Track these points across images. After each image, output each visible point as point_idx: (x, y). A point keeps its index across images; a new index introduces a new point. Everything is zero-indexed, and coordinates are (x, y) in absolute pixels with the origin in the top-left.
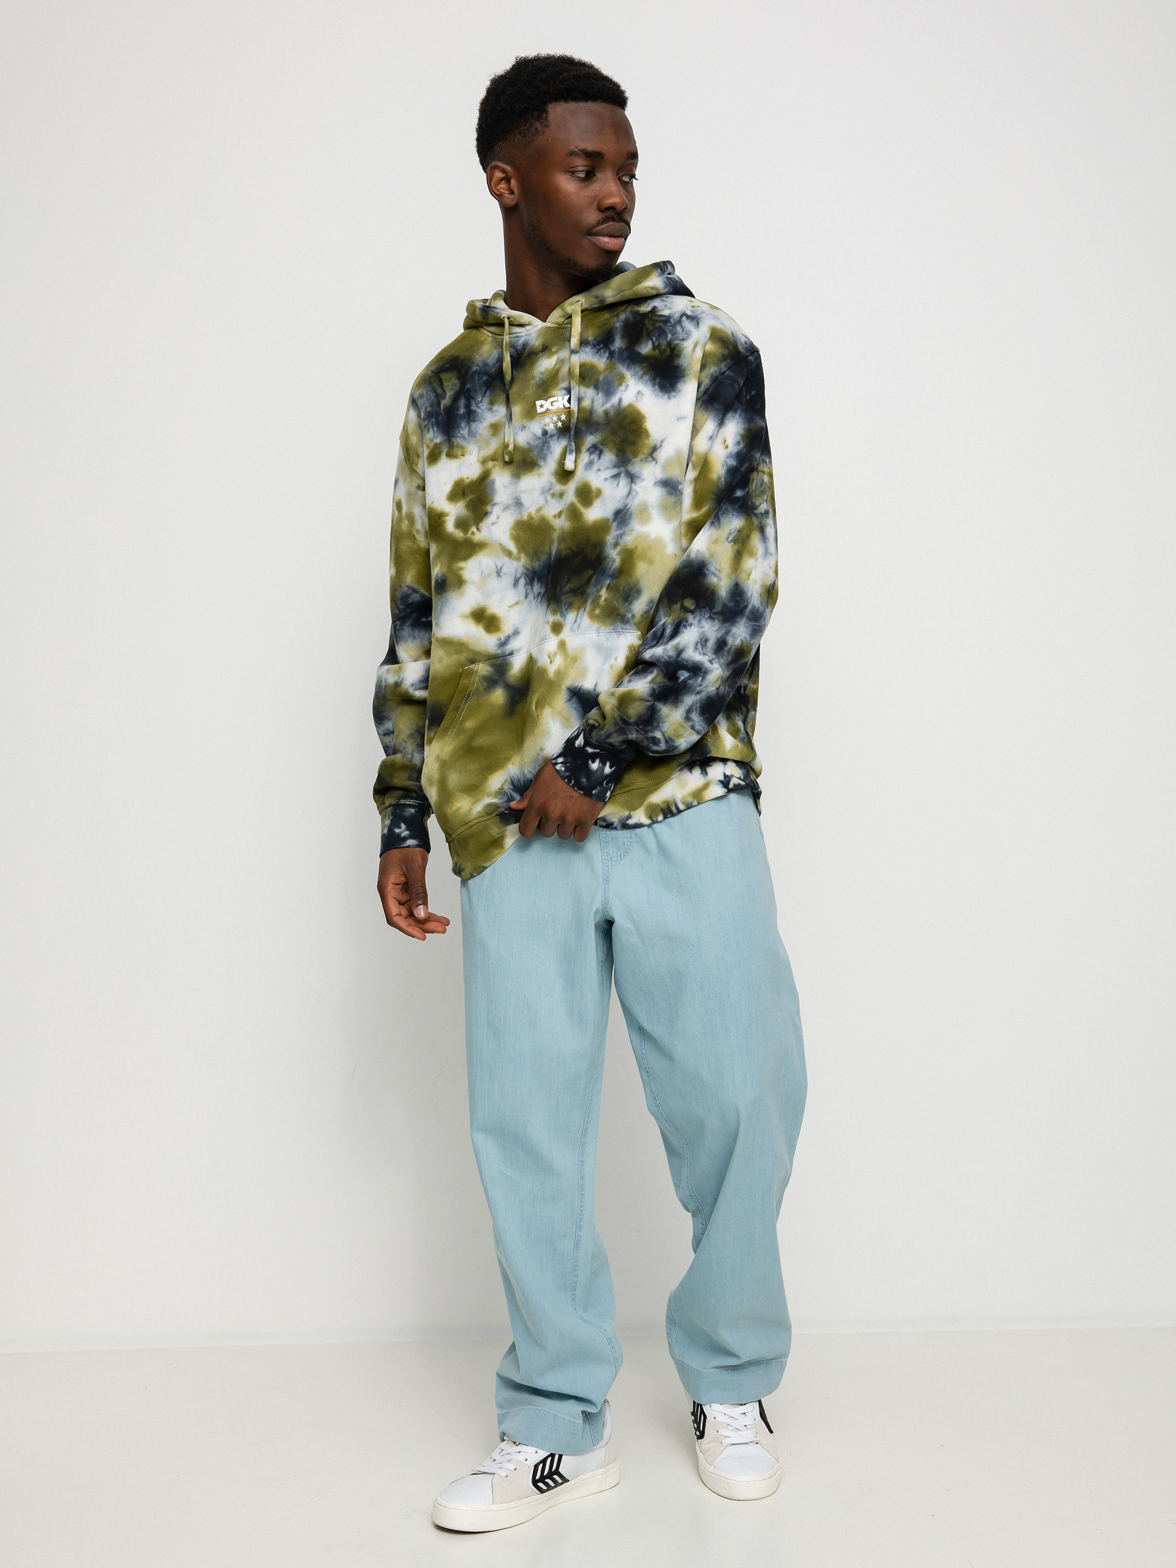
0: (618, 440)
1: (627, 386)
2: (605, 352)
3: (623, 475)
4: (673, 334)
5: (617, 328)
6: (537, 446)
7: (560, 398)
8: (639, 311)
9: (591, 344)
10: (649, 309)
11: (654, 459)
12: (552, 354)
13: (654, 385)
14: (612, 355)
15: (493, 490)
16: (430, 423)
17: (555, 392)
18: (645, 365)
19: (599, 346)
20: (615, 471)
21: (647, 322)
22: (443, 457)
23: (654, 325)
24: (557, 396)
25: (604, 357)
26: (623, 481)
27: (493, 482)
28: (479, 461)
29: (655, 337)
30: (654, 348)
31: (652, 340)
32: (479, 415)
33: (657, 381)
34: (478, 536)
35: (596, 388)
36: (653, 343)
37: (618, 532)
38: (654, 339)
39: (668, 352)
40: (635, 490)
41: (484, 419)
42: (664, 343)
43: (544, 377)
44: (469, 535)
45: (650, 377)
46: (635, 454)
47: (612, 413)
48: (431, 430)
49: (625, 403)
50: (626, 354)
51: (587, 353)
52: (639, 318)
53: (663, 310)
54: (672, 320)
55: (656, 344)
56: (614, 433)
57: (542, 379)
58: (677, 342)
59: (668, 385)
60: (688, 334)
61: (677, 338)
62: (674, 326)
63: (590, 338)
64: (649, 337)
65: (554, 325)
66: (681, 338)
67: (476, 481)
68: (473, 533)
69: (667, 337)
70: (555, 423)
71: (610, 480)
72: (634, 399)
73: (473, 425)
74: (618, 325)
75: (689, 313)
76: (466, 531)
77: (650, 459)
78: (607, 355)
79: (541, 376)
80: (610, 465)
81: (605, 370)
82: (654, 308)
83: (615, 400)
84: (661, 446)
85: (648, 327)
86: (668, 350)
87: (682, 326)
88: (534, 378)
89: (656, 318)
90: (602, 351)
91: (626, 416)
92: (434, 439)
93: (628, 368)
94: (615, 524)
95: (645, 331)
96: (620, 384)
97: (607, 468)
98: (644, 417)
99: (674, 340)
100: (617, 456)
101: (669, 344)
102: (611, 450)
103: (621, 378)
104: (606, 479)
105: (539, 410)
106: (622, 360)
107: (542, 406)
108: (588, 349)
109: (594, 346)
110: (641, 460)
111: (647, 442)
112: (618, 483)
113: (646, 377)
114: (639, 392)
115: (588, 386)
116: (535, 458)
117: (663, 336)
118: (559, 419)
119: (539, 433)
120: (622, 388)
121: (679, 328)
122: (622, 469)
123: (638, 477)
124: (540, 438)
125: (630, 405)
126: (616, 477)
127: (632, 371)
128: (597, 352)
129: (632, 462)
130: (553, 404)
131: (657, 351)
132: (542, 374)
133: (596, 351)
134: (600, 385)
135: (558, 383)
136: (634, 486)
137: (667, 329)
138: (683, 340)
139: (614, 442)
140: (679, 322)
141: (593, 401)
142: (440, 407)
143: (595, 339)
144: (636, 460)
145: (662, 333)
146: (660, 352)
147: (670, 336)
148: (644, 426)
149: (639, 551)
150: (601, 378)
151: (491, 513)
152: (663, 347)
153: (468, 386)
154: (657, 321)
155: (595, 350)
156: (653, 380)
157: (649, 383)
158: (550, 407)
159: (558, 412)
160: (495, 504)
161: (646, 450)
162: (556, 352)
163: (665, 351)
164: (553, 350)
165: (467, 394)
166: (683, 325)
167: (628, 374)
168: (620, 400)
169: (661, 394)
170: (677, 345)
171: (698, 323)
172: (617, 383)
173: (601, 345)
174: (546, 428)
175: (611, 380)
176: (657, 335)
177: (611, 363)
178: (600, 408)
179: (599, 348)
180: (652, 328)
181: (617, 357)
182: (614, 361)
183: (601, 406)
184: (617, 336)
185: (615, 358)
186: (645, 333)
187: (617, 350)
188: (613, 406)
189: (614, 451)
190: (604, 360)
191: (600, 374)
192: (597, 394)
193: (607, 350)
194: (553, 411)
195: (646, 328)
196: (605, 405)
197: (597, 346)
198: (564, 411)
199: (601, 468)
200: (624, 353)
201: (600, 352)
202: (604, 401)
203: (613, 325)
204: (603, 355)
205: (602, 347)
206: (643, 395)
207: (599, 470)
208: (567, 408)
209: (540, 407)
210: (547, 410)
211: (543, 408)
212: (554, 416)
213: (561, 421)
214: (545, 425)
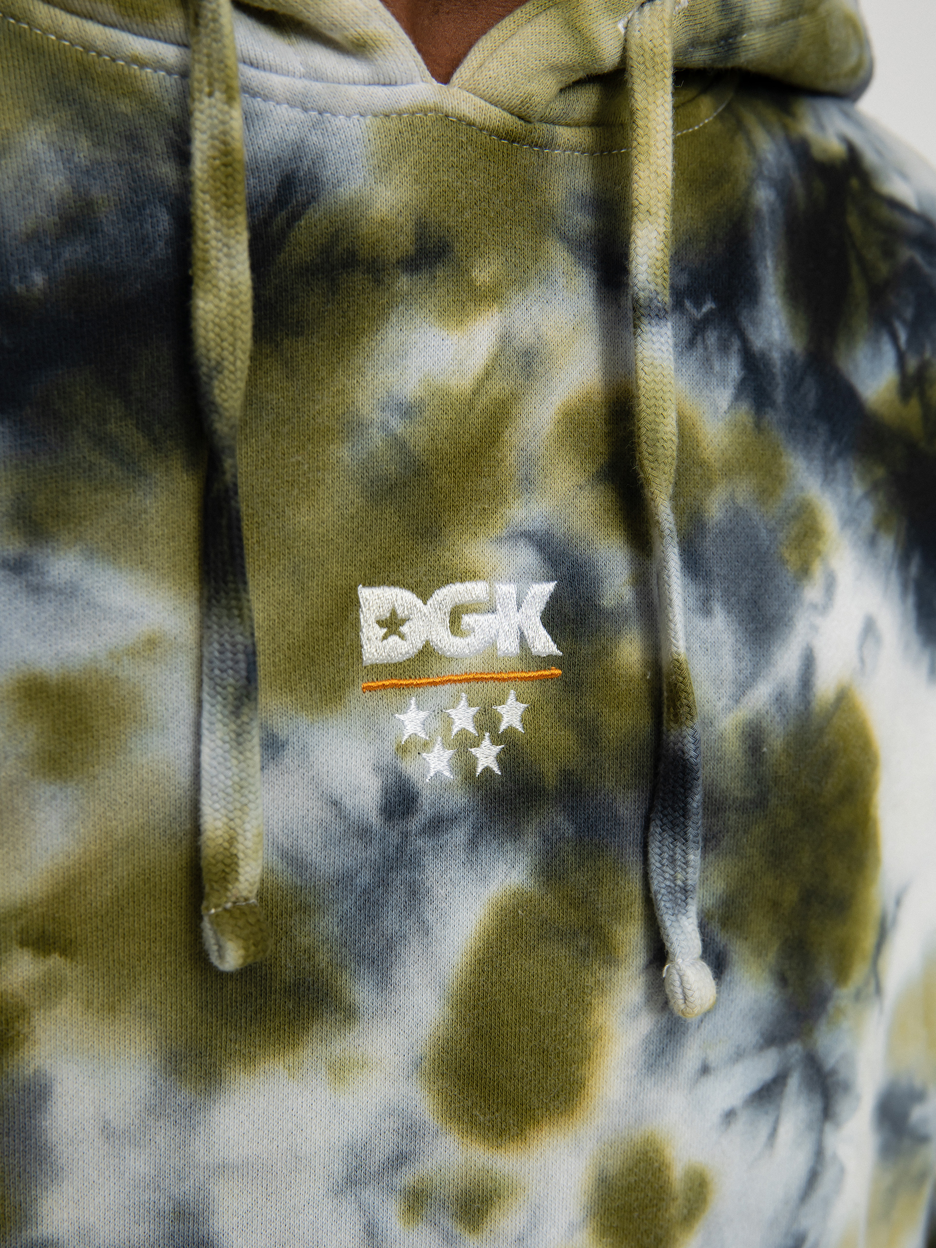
0: (791, 896)
3: (794, 1083)
5: (759, 213)
6: (345, 879)
7: (507, 590)
10: (834, 144)
11: (878, 989)
14: (755, 381)
19: (698, 305)
20: (766, 1066)
21: (853, 221)
23: (888, 253)
24: (492, 577)
25: (723, 379)
26: (795, 1116)
29: (904, 322)
30: (907, 386)
31: (894, 338)
33: (913, 570)
35: (693, 559)
38: (903, 336)
47: (777, 739)
49: (825, 682)
50: (811, 392)
52: (820, 188)
55: (912, 364)
57: (399, 444)
64: (880, 316)
65: (496, 116)
70: (463, 745)
71: (742, 1121)
72: (856, 662)
74: (763, 197)
77: (874, 986)
78: (733, 369)
79: (397, 425)
80: (749, 1035)
81: (729, 471)
83: (787, 662)
84: (895, 920)
85: (866, 255)
90: (712, 337)
91: (828, 760)
93: (827, 477)
95: (855, 270)
96: (806, 572)
97: (739, 1055)
98: (875, 762)
100: (782, 980)
102: (759, 952)
103: (807, 534)
104: (730, 1116)
105: (375, 646)
106: (800, 424)
107: (393, 624)
109: (677, 300)
110: (858, 994)
118: (489, 722)
119: (357, 795)
120: (812, 593)
122: (795, 1048)
124: (363, 833)
125: (841, 698)
126: (767, 1094)
128: (691, 344)
130: (467, 620)
132: (409, 411)
133: (685, 334)
134: (709, 547)
139: (776, 905)
144: (845, 995)
148: (872, 810)
150: (715, 506)
158: (445, 641)
159: (484, 682)
161: (870, 942)
162: (494, 295)
164: (482, 273)
167: (829, 510)
168: (809, 663)
169: (918, 643)
172: (792, 557)
173: (709, 306)
174: (410, 767)
175: (763, 533)
176: (909, 313)
177: (758, 426)
178: (720, 705)
179: (699, 316)
180: (884, 269)
181: (779, 396)
182: (771, 417)
183: (728, 689)
184: (766, 267)
185: (773, 404)
186: (859, 287)
187: (776, 356)
188: (779, 698)
189: (771, 957)
190: (724, 397)
191: (709, 484)
192: (704, 608)
193: (736, 345)
194: (457, 670)
195: (861, 260)
196: (743, 686)
197: (688, 304)
198: (522, 679)
199: (715, 1056)
200: (802, 379)
201: (706, 349)
202: (738, 658)
203: (748, 193)
204: (717, 367)
205: (711, 312)
206: (878, 640)
207: (705, 1070)
208: (548, 661)
209: (381, 623)
210: (427, 652)
211: (402, 637)
212: (458, 700)
213: (496, 739)
214: (403, 750)
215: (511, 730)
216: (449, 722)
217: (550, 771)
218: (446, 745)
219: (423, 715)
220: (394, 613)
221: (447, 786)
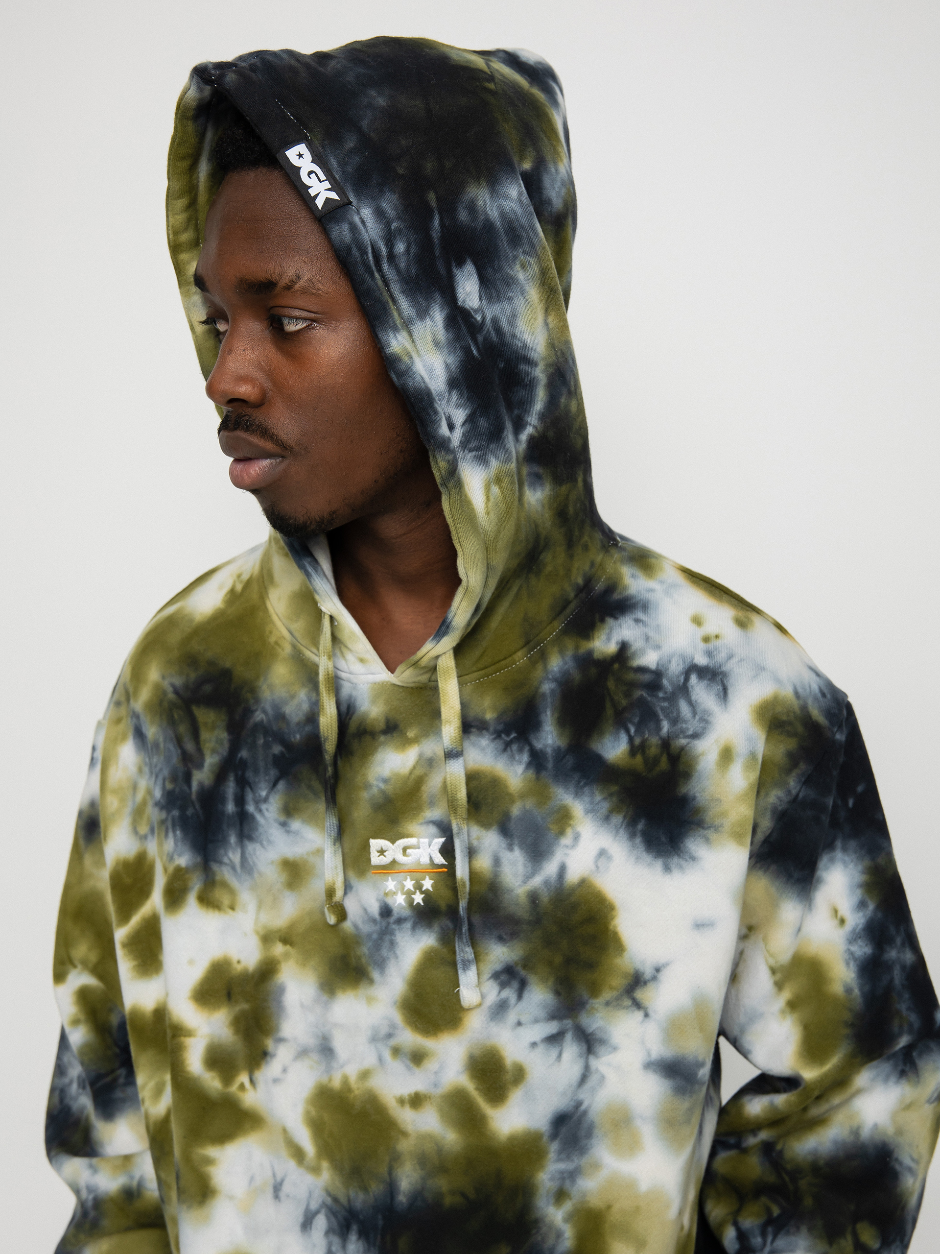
0: (558, 959)
1: (577, 837)
2: (521, 750)
3: (569, 1036)
4: (675, 720)
5: (544, 695)
6: (369, 935)
7: (424, 841)
8: (590, 653)
9: (491, 729)
10: (611, 648)
11: (638, 1005)
12: (406, 742)
13: (632, 836)
14: (537, 761)
15: (280, 1007)
16: (170, 818)
17: (413, 827)
18: (615, 788)
19: (508, 735)
20: (552, 1028)
21: (611, 684)
22: (192, 900)
23: (627, 694)
24: (419, 837)
25: (520, 762)
26: (571, 1050)
27: (281, 990)
28: (257, 933)
29: (633, 724)
30: (633, 750)
31: (628, 731)
32: (261, 830)
33: (640, 826)
34: (250, 1098)
35: (505, 830)
36: (631, 740)
37: (562, 1166)
38: (632, 730)
39: (664, 764)
40: (597, 1070)
41: (270, 842)
42: (654, 741)
43: (389, 788)
44: (234, 1088)
45: (625, 817)
46: (595, 990)
47: (545, 898)
48: (171, 834)
49: (573, 876)
50: (570, 761)
51: (483, 749)
52: (593, 671)
53: (643, 652)
54: (665, 682)
55: (637, 741)
56: (549, 942)
57: (383, 792)
58: (683, 741)
59: (663, 839)
60: (706, 721)
61: (683, 731)
62: (672, 698)
63: (489, 716)
64: (621, 723)
66: (690, 732)
67: (253, 975)
68: (242, 1087)
69: (659, 728)
70: (409, 894)
71: (541, 1048)
72: (593, 868)
73: (250, 847)
74: (547, 687)
75: (701, 660)
76: (228, 1076)
77: (628, 1002)
78: (525, 757)
79: (383, 785)
80: (541, 1013)
81: (523, 796)
82: (624, 647)
83: (550, 869)
84: (654, 978)
85: (616, 698)
86: (664, 759)
87: (691, 704)
88: (367, 786)
89: (631, 676)
90: (515, 747)
91: (575, 907)
92: (175, 857)
93: (577, 794)
94: (554, 1147)
95: (608, 705)
96: (561, 833)
97: (536, 1021)
98: (611, 908)
99: (677, 737)
100: (557, 993)
101: (666, 744)
102: (544, 981)
103: (564, 818)
104: (534, 1045)
105: (376, 859)
106: (562, 775)
107: (382, 852)
108: (485, 741)
109: (498, 735)
110: (607, 1004)
111: (618, 961)
112: (560, 1056)
113: (617, 819)
114: (602, 853)
115: (486, 826)
116: (364, 960)
117: (652, 725)
118: (419, 887)
119: (374, 909)
120: (566, 841)
121: (684, 708)
122: (568, 1023)
123: (602, 1042)
124: (374, 921)
125: (583, 882)
126: (554, 1039)
127: (587, 799)
128: (505, 750)
129: (588, 1006)
130: (408, 851)
131: (639, 758)
132: (386, 781)
133: (502, 747)
134: (512, 826)
135: (419, 809)
136: (594, 1063)
137: (660, 706)
138: (696, 736)
139: (550, 963)
140: (683, 689)
141: (497, 862)
142: (189, 785)
143: (498, 719)
144: (597, 1003)
145: (649, 717)
146: (646, 760)
147: (665, 726)
148: (611, 927)
149: (614, 1216)
150: (516, 810)
151: (273, 1056)
152: (653, 751)
153: (244, 754)
154: (633, 685)
155: (500, 744)
156: (631, 824)
157: (622, 831)
158: (400, 858)
159: (416, 873)
160: (281, 1040)
161: (618, 982)
162: (415, 740)
163: (656, 761)
164: (411, 734)
165: (240, 773)
166: (694, 697)
167: (578, 807)
168: (562, 869)
169: (647, 858)
170: (682, 749)
171: (725, 690)
172: (554, 828)
173: (513, 735)
174: (389, 901)
175: (539, 819)
176: (636, 720)
177: (538, 779)
178: (517, 884)
179: (508, 739)
180: (624, 702)
181: (550, 765)
182: (544, 773)
183: (520, 879)
184: (546, 715)
185: (545, 768)
186: (609, 712)
187: (549, 750)
188: (546, 882)
189: (550, 983)
190: (520, 769)
191: (513, 801)
192: (510, 848)
193: (527, 748)
194: (406, 868)
195: (612, 700)
196: (528, 877)
197: (503, 736)
198: (431, 872)
199: (523, 1019)
200: (564, 757)
201: (512, 751)
202: (525, 866)
203: (538, 688)
204: (517, 758)
205: (514, 738)
206: (609, 858)
207: (519, 1024)
208: (442, 866)
209: (378, 852)
210: (394, 862)
211: (385, 856)
212: (407, 879)
213: (422, 892)
214: (386, 894)
215: (427, 890)
216: (403, 886)
217: (443, 905)
218: (403, 894)
219: (395, 883)
220: (382, 848)
221: (403, 908)
